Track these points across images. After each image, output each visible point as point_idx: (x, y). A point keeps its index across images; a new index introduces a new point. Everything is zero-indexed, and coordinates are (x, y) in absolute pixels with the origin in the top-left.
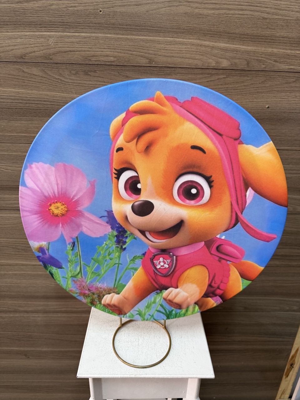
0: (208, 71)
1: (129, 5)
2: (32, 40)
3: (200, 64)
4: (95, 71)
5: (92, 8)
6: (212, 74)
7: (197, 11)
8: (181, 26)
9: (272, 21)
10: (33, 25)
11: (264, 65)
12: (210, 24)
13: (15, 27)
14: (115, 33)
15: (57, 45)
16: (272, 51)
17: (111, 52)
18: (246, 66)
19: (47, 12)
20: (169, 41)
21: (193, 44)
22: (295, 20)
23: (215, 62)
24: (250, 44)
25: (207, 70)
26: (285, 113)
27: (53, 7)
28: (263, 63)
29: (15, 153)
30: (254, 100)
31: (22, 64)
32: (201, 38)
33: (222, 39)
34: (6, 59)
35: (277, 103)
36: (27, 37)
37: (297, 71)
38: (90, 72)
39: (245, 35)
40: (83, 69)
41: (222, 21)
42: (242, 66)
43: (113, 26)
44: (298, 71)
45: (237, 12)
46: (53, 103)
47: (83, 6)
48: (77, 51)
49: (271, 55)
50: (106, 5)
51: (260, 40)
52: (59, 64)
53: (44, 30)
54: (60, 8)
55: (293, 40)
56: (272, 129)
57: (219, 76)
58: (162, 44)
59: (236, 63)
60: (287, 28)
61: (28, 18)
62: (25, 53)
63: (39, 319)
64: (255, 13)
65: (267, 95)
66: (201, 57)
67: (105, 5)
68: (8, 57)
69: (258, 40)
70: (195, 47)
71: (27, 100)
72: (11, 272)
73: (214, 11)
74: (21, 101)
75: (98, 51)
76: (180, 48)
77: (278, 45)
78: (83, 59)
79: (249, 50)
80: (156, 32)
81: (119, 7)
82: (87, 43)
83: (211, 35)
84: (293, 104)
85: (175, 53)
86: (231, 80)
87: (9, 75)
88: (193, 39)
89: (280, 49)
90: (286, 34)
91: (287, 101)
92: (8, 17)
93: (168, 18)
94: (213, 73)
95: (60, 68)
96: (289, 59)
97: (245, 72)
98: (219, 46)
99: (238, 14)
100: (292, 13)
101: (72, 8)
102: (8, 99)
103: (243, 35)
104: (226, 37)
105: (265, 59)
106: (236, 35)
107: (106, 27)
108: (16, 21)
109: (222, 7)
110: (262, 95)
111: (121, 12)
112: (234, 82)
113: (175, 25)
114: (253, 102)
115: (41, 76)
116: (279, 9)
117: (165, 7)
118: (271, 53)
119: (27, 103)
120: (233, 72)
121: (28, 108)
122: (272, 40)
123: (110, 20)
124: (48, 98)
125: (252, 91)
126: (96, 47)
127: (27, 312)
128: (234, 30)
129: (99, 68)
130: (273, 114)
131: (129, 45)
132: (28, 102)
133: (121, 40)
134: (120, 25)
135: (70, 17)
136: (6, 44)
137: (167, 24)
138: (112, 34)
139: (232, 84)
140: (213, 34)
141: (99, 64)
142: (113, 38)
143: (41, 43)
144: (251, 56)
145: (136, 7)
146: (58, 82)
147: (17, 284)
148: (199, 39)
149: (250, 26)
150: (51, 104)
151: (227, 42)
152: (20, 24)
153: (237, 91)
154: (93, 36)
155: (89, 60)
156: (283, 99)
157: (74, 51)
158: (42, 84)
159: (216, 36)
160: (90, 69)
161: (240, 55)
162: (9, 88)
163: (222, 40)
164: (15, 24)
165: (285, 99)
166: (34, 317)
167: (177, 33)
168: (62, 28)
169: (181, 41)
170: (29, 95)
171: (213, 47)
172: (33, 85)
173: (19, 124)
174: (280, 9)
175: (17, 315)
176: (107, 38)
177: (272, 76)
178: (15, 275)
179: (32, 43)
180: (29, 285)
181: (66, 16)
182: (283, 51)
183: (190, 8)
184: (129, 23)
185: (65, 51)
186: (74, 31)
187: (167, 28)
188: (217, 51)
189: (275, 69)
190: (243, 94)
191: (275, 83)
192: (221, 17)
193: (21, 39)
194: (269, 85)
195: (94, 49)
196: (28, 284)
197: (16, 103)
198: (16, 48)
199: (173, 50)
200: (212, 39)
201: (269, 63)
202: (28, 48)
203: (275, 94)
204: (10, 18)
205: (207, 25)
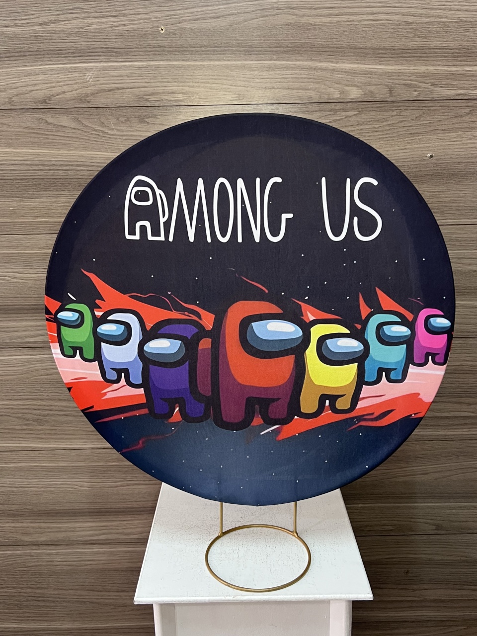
0: (329, 106)
1: (204, 19)
2: (61, 76)
3: (315, 96)
4: (155, 117)
5: (150, 25)
6: (335, 111)
7: (305, 19)
8: (283, 43)
9: (422, 26)
10: (64, 54)
11: (415, 91)
12: (327, 36)
13: (36, 58)
14: (183, 59)
15: (97, 81)
16: (427, 70)
17: (179, 86)
18: (388, 95)
19: (84, 34)
20: (266, 65)
21: (302, 68)
22: (457, 22)
23: (339, 91)
24: (390, 62)
25: (328, 104)
26: (461, 164)
27: (93, 27)
28: (414, 89)
29: (29, 250)
30: (406, 146)
31: (45, 110)
32: (316, 58)
33: (346, 58)
34: (21, 105)
35: (446, 149)
36: (54, 72)
37: (469, 98)
38: (147, 118)
39: (382, 49)
40: (137, 114)
41: (344, 31)
42: (382, 96)
43: (180, 49)
44: (472, 97)
45: (365, 17)
46: (90, 169)
47: (136, 24)
48: (127, 89)
49: (425, 75)
50: (170, 20)
51: (405, 55)
52: (100, 109)
53: (79, 60)
54: (103, 28)
55: (457, 51)
56: (442, 192)
57: (347, 113)
58: (255, 70)
59: (371, 92)
60: (445, 35)
61: (57, 45)
62: (50, 94)
63: (58, 558)
64: (394, 16)
65: (427, 137)
66: (317, 86)
67: (168, 20)
68: (24, 103)
69: (401, 55)
70: (306, 72)
71: (51, 165)
72: (12, 465)
73: (330, 19)
74: (41, 167)
75: (159, 87)
76: (283, 75)
77: (435, 60)
78: (137, 100)
79: (390, 71)
80: (245, 54)
81: (189, 22)
82: (142, 75)
83: (329, 53)
84: (471, 149)
85: (276, 82)
86: (366, 117)
87: (25, 128)
88: (302, 60)
89: (439, 65)
90: (446, 44)
91: (460, 145)
92: (27, 44)
93: (262, 33)
94: (337, 108)
95: (102, 115)
96: (456, 80)
97: (388, 103)
98: (342, 67)
99: (368, 20)
100: (450, 12)
101: (120, 28)
102: (22, 165)
103: (378, 49)
104: (352, 54)
105: (416, 83)
106: (367, 51)
107: (171, 51)
108: (38, 49)
109: (342, 11)
110: (419, 137)
111: (192, 29)
112: (372, 121)
113: (274, 41)
114: (405, 149)
115: (73, 127)
116: (428, 8)
117: (257, 18)
118: (424, 72)
119: (50, 170)
120: (369, 105)
121: (52, 177)
122: (424, 53)
123: (177, 41)
124: (82, 160)
125: (401, 133)
126: (155, 81)
127: (37, 545)
128: (364, 43)
129: (160, 111)
130: (441, 167)
131: (206, 75)
132: (52, 168)
133: (194, 68)
134: (191, 47)
135: (117, 40)
136: (22, 83)
137: (262, 41)
138: (179, 60)
139: (369, 124)
140: (331, 51)
141: (162, 105)
142: (181, 66)
143: (75, 80)
144: (393, 79)
145: (215, 20)
146: (98, 135)
147: (22, 487)
148: (311, 60)
149: (387, 36)
150: (88, 170)
151: (354, 61)
152: (44, 54)
153: (378, 133)
154: (151, 66)
155: (146, 100)
156: (454, 141)
157: (123, 88)
158: (74, 140)
159: (337, 53)
160: (147, 113)
161: (376, 79)
162: (24, 148)
163: (347, 60)
164: (36, 55)
165: (457, 141)
166: (49, 554)
167: (277, 53)
168: (105, 56)
169: (283, 65)
170: (54, 158)
171: (333, 70)
172: (60, 141)
173: (37, 203)
174: (431, 9)
175: (19, 552)
176: (173, 66)
177: (432, 108)
178: (20, 469)
179: (60, 80)
180: (42, 489)
181: (112, 39)
182: (443, 68)
183: (295, 17)
184: (204, 43)
185: (110, 89)
186: (123, 60)
187: (262, 48)
188: (341, 76)
189: (435, 96)
190: (388, 139)
191: (437, 118)
192: (341, 26)
193: (44, 74)
194: (429, 121)
195: (153, 84)
196: (42, 487)
197: (33, 170)
198: (36, 88)
199: (272, 78)
200: (332, 58)
201: (424, 88)
202: (54, 87)
203: (440, 135)
204: (29, 46)
205: (321, 39)
